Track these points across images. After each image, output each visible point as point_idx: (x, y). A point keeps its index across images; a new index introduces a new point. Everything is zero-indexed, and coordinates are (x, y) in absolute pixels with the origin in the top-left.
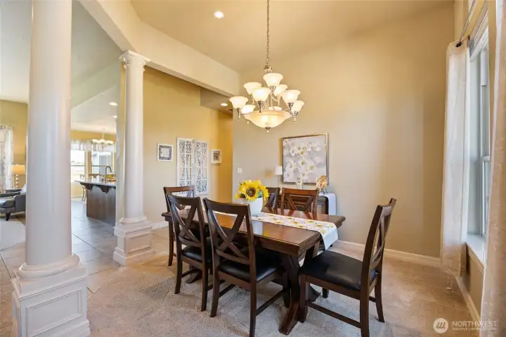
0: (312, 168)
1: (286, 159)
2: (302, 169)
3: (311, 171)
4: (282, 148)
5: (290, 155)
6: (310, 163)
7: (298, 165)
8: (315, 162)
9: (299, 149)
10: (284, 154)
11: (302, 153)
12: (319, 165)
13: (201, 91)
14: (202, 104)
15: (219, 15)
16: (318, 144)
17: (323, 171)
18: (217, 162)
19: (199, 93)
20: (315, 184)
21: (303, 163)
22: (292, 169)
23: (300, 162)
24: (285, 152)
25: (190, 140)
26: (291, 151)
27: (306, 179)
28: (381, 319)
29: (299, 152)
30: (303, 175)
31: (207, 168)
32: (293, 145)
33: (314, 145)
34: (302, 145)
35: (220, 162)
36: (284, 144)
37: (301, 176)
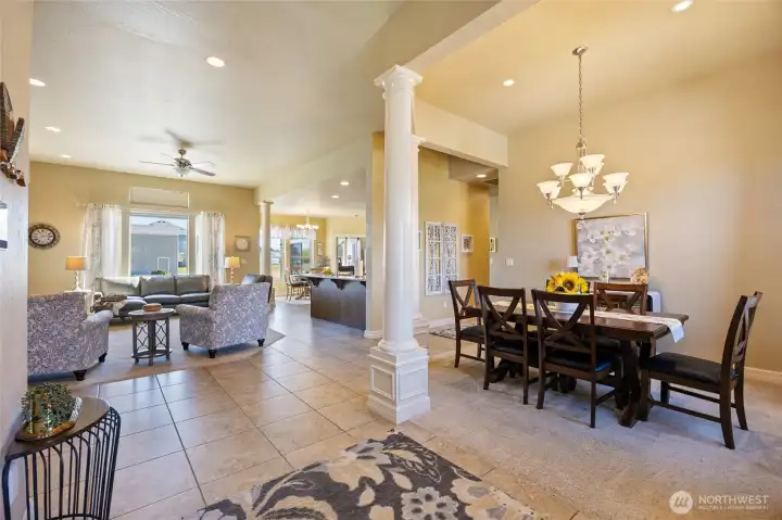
0: (622, 258)
1: (582, 247)
2: (607, 259)
3: (620, 263)
4: (575, 233)
5: (587, 242)
6: (618, 252)
7: (600, 254)
8: (627, 251)
9: (602, 233)
10: (579, 241)
11: (607, 239)
12: (633, 254)
13: (450, 162)
14: (451, 177)
15: (509, 83)
16: (631, 227)
17: (641, 262)
18: (467, 251)
19: (447, 162)
20: (629, 279)
21: (608, 252)
22: (591, 261)
23: (603, 251)
24: (581, 238)
25: (439, 224)
26: (589, 236)
27: (613, 272)
28: (744, 426)
29: (602, 237)
30: (609, 267)
31: (458, 258)
32: (592, 228)
33: (624, 228)
34: (606, 229)
35: (471, 251)
36: (579, 227)
37: (605, 269)
